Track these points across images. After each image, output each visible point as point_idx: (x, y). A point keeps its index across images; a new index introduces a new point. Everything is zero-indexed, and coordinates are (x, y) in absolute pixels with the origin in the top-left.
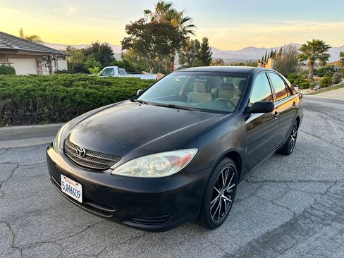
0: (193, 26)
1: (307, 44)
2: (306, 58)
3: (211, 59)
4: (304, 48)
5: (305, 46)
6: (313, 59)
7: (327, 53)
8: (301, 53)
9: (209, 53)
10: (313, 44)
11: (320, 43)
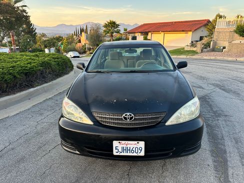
0: (26, 6)
1: (107, 23)
2: (108, 33)
3: (36, 33)
4: (106, 26)
5: (106, 24)
6: (112, 33)
7: (119, 29)
8: (104, 29)
9: (32, 28)
10: (110, 23)
11: (114, 23)
